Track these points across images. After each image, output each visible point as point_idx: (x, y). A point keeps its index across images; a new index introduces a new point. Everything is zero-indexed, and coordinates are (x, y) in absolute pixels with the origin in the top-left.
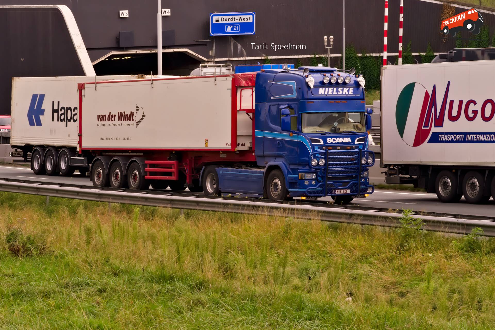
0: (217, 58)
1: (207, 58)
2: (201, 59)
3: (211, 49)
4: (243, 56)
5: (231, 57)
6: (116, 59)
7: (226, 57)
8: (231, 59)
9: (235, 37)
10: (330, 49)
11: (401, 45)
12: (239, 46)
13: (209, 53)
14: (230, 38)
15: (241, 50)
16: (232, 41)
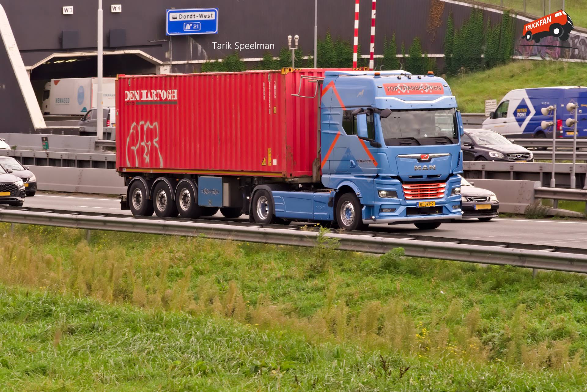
0: (173, 60)
1: (162, 61)
2: (156, 62)
3: (167, 50)
4: (203, 59)
5: (190, 60)
6: (59, 62)
7: (185, 60)
8: (190, 62)
9: (195, 37)
10: (295, 50)
11: (372, 45)
12: (200, 47)
13: (165, 55)
14: (189, 37)
15: (202, 52)
16: (191, 41)
